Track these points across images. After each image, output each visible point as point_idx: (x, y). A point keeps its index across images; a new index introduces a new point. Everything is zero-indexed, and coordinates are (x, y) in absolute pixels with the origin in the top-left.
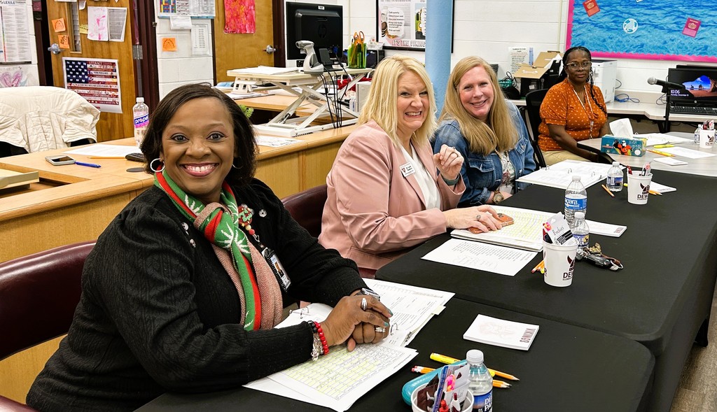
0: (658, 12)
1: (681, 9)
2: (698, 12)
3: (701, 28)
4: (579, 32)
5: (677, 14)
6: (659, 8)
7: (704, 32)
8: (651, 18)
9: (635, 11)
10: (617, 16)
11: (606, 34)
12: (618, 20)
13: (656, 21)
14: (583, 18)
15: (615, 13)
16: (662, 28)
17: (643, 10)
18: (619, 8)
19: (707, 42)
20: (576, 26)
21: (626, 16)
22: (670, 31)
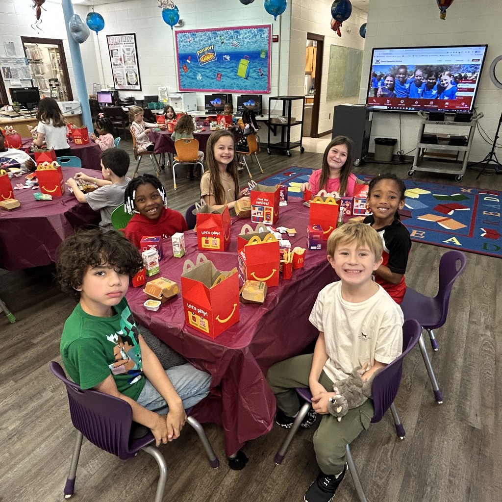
0: (207, 70)
1: (215, 68)
2: (220, 70)
3: (222, 77)
4: (183, 80)
5: (214, 71)
6: (207, 69)
7: (223, 79)
8: (205, 73)
9: (200, 70)
10: (194, 72)
11: (192, 81)
12: (195, 75)
13: (207, 75)
14: (183, 73)
15: (194, 71)
16: (209, 78)
17: (202, 70)
18: (195, 69)
19: (224, 83)
20: (181, 77)
21: (197, 72)
22: (212, 79)
